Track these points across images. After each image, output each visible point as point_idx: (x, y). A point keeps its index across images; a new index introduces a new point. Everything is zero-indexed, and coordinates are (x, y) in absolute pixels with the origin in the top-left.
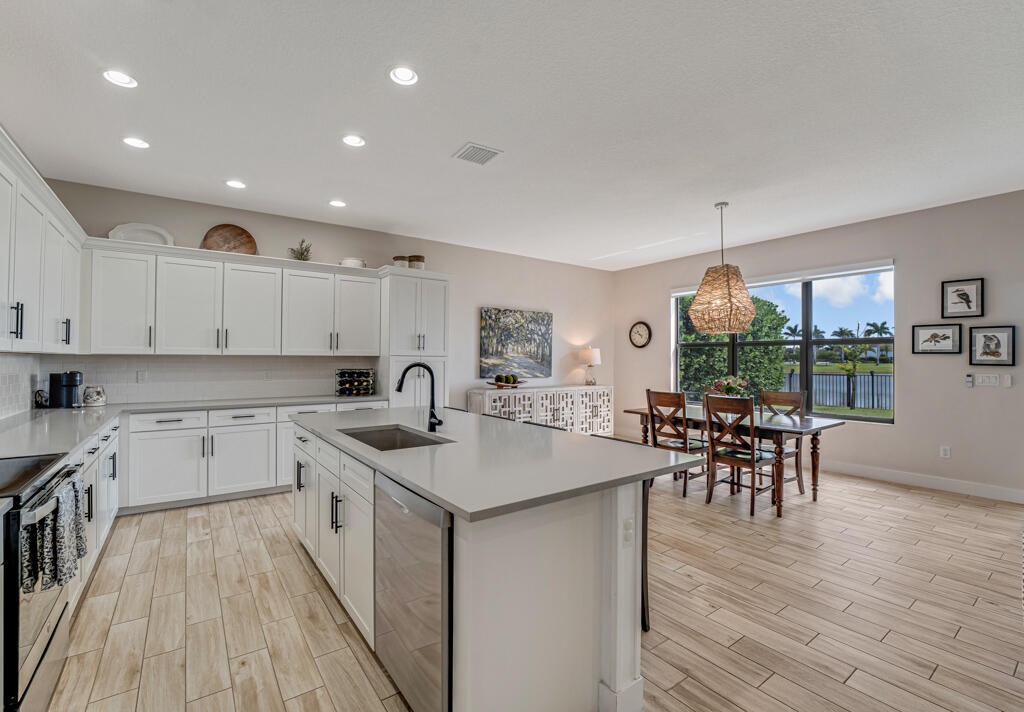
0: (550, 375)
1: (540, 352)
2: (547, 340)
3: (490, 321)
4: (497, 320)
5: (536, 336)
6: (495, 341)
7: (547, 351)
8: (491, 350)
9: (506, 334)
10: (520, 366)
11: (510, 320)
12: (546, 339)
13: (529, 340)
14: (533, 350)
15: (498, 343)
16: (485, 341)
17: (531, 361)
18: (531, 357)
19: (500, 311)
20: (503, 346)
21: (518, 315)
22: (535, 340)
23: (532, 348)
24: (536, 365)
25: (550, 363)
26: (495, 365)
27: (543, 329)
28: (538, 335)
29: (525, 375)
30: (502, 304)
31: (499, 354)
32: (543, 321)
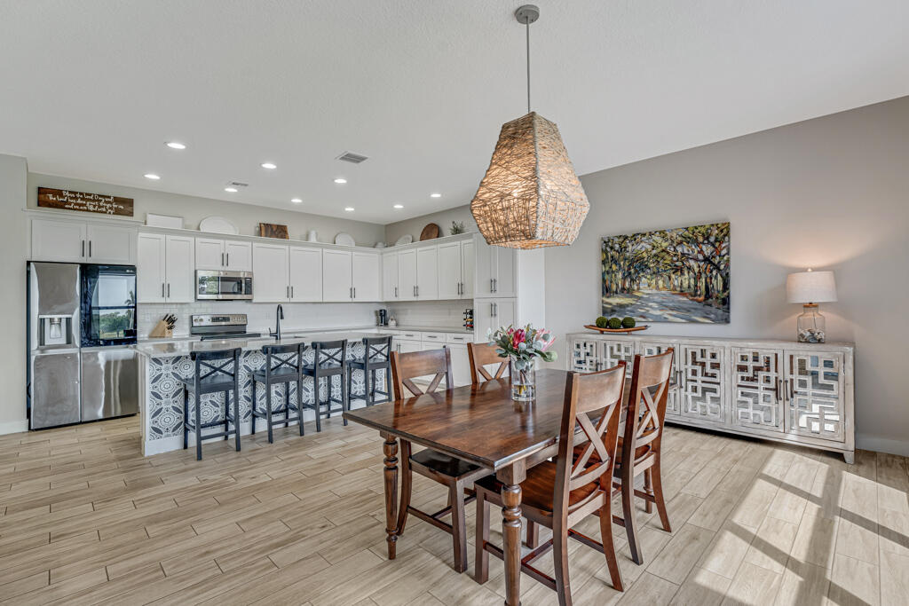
0: (727, 321)
1: (702, 284)
2: (717, 267)
3: (613, 253)
4: (623, 249)
5: (692, 263)
6: (620, 275)
7: (718, 284)
8: (614, 288)
9: (638, 266)
10: (663, 306)
11: (643, 247)
12: (716, 264)
13: (678, 270)
14: (685, 284)
15: (624, 278)
16: (607, 277)
17: (685, 299)
18: (682, 293)
19: (626, 238)
20: (632, 280)
21: (657, 238)
22: (689, 268)
23: (686, 280)
24: (699, 306)
25: (726, 302)
26: (621, 306)
27: (707, 250)
28: (696, 260)
29: (671, 318)
30: (628, 227)
31: (626, 291)
32: (707, 238)
